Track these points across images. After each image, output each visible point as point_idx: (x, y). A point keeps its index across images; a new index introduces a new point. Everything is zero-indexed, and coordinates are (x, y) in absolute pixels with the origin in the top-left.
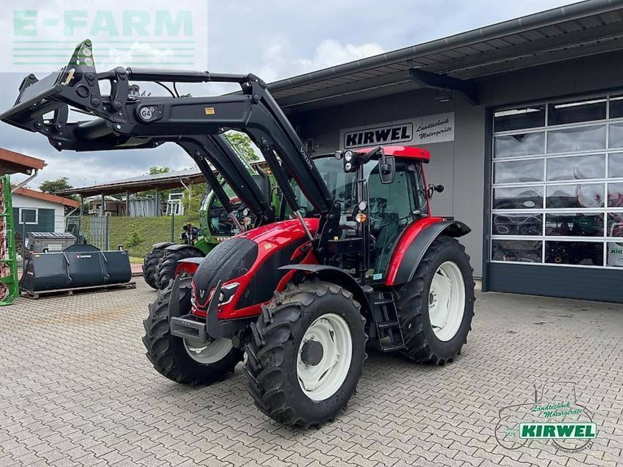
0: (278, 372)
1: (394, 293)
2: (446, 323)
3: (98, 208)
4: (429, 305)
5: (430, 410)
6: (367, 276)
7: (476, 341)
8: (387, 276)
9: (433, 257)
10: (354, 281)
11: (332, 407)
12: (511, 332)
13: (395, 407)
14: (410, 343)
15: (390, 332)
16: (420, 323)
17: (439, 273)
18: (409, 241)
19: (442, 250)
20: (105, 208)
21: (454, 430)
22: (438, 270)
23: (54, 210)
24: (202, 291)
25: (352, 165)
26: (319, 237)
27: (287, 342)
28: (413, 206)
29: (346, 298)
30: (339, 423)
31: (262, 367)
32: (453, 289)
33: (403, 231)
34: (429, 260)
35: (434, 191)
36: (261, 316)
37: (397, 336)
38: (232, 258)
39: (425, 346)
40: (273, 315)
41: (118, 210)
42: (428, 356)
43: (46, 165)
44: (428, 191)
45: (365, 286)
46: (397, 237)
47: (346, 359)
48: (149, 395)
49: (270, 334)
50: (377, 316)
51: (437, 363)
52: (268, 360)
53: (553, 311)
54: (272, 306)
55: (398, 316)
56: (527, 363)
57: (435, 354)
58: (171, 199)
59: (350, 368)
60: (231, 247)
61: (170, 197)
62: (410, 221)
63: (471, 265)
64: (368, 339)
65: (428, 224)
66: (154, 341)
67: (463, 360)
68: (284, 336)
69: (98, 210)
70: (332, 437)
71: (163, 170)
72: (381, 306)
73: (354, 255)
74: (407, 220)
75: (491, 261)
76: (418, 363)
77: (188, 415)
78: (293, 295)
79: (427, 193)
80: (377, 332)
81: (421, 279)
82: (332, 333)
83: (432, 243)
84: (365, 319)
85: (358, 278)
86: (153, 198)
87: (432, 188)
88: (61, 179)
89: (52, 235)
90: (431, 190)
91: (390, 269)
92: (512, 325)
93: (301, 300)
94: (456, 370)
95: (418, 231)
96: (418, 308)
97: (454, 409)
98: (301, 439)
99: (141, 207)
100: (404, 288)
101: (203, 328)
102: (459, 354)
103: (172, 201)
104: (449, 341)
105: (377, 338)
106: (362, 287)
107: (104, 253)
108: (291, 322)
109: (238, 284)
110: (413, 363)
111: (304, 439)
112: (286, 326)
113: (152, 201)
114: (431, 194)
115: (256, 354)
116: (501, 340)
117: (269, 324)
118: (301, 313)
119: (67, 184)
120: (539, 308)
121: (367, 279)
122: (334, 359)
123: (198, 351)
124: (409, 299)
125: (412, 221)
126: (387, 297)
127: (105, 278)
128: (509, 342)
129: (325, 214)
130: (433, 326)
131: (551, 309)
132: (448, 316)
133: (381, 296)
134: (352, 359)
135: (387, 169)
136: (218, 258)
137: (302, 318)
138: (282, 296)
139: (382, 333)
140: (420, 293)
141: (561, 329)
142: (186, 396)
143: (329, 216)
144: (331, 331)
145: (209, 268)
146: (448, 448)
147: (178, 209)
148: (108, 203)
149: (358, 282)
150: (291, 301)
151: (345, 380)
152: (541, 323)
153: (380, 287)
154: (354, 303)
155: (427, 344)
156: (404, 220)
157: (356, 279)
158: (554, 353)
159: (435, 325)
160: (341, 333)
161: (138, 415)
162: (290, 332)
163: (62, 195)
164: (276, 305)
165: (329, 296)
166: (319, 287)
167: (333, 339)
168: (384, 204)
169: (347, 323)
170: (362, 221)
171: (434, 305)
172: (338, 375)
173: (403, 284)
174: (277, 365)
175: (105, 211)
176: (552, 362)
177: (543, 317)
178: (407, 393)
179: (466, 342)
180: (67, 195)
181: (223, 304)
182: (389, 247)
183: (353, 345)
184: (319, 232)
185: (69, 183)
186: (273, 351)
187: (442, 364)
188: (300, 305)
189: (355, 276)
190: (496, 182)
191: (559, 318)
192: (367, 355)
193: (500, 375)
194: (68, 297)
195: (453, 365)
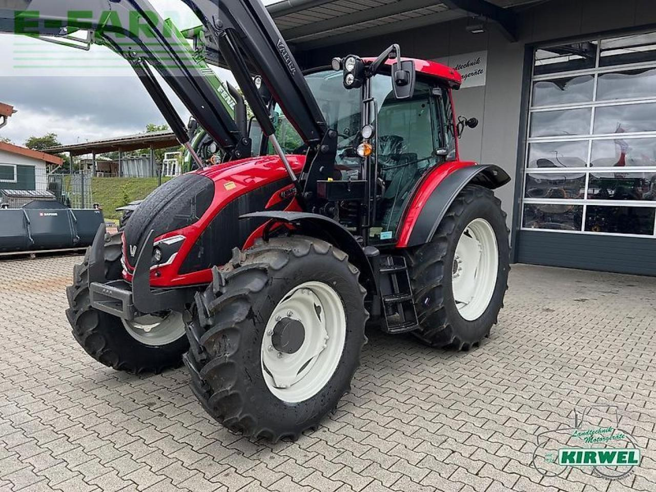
0: (231, 364)
1: (407, 258)
2: (472, 297)
3: (89, 168)
4: (453, 276)
5: (451, 414)
6: (372, 235)
7: (507, 320)
8: (399, 236)
9: (461, 211)
10: (354, 240)
11: (314, 411)
12: (548, 310)
13: (403, 408)
14: (425, 322)
15: (400, 307)
16: (440, 297)
17: (467, 233)
18: (430, 189)
19: (473, 202)
20: (97, 168)
21: (484, 445)
22: (465, 230)
23: (34, 167)
24: (133, 247)
25: (355, 78)
26: (305, 176)
27: (242, 322)
28: (437, 145)
29: (339, 260)
30: (325, 431)
31: (208, 356)
32: (483, 254)
33: (422, 178)
34: (455, 215)
35: (465, 127)
36: (211, 284)
37: (409, 314)
38: (175, 200)
39: (445, 326)
40: (227, 282)
41: (110, 169)
42: (449, 339)
43: (16, 111)
44: (458, 127)
45: (368, 247)
46: (413, 185)
47: (337, 344)
48: (76, 386)
49: (220, 309)
50: (383, 287)
51: (460, 349)
52: (215, 347)
53: (594, 286)
54: (227, 270)
55: (412, 287)
56: (572, 349)
57: (458, 337)
58: (168, 158)
59: (342, 357)
60: (177, 185)
61: (166, 157)
62: (433, 163)
63: (507, 226)
64: (369, 317)
65: (455, 168)
66: (78, 315)
67: (491, 344)
68: (240, 313)
69: (89, 170)
70: (311, 455)
71: (161, 128)
72: (389, 274)
73: (355, 204)
74: (429, 162)
75: (522, 229)
76: (436, 348)
77: (118, 417)
78: (257, 254)
79: (456, 128)
80: (382, 309)
81: (444, 239)
82: (318, 309)
83: (459, 193)
84: (365, 290)
85: (359, 237)
86: (147, 157)
87: (462, 122)
88: (48, 135)
89: (29, 194)
90: (460, 125)
91: (402, 227)
92: (548, 301)
93: (270, 260)
94: (484, 357)
95: (443, 176)
96: (438, 278)
97: (483, 414)
98: (266, 457)
99: (134, 166)
100: (420, 252)
101: (129, 298)
102: (487, 336)
103: (167, 160)
104: (476, 319)
105: (382, 315)
106: (363, 249)
107: (72, 210)
108: (251, 292)
109: (184, 237)
110: (429, 346)
111: (272, 458)
112: (243, 298)
113: (147, 161)
114: (460, 130)
115: (200, 337)
116: (537, 320)
117: (219, 294)
118: (268, 280)
119: (56, 142)
120: (577, 283)
121: (371, 238)
122: (321, 344)
123: (147, 328)
124: (426, 265)
125: (435, 163)
126: (398, 262)
127: (74, 240)
128: (547, 321)
129: (315, 144)
130: (456, 301)
131: (592, 283)
132: (475, 288)
133: (389, 261)
134: (345, 344)
135: (403, 78)
136: (156, 201)
137: (268, 288)
138: (243, 255)
139: (390, 310)
140: (442, 257)
141: (608, 307)
142: (125, 389)
143: (320, 147)
144: (317, 306)
145: (143, 215)
146: (477, 474)
147: (174, 170)
148: (100, 163)
149: (358, 241)
150: (255, 263)
151: (335, 373)
152: (583, 300)
153: (388, 249)
154: (350, 267)
155: (448, 324)
156: (424, 161)
157: (356, 238)
158: (604, 337)
159: (459, 300)
160: (330, 310)
161: (47, 416)
162: (249, 307)
163: (50, 153)
164: (232, 268)
165: (312, 257)
166: (298, 243)
167: (319, 317)
168: (399, 144)
169: (340, 295)
170: (366, 154)
171: (458, 275)
172: (326, 365)
173: (419, 246)
174: (228, 355)
175: (97, 171)
176: (604, 349)
177: (583, 293)
178: (419, 388)
179: (497, 321)
180: (56, 153)
181: (161, 265)
182: (403, 198)
183: (347, 324)
184: (306, 170)
185: (57, 140)
186: (224, 334)
187: (466, 349)
188: (267, 267)
189: (354, 233)
190: (532, 136)
191: (602, 294)
192: (367, 339)
193: (540, 364)
194: (29, 261)
195: (480, 350)
